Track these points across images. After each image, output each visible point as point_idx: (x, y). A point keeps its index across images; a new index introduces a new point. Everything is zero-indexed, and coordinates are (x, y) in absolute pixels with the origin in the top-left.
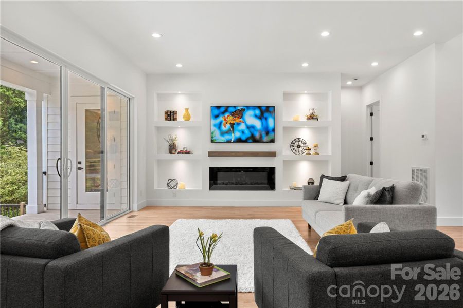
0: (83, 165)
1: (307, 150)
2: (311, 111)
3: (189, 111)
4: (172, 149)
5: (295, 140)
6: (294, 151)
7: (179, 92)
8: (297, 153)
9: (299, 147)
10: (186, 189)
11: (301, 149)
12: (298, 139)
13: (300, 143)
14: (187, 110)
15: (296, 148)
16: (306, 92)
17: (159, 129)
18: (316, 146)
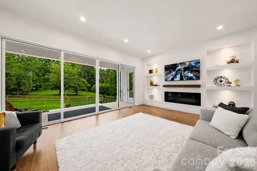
0: (129, 89)
1: (227, 83)
2: (231, 58)
3: (157, 69)
4: (152, 84)
5: (218, 77)
6: (217, 84)
7: (154, 62)
8: (219, 85)
9: (221, 81)
10: (156, 100)
11: (223, 83)
12: (221, 77)
13: (222, 79)
14: (156, 69)
15: (218, 82)
16: (226, 47)
17: (148, 77)
18: (237, 81)
